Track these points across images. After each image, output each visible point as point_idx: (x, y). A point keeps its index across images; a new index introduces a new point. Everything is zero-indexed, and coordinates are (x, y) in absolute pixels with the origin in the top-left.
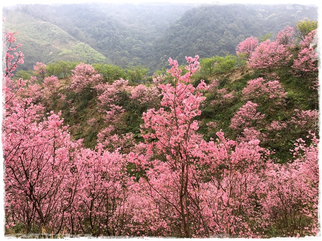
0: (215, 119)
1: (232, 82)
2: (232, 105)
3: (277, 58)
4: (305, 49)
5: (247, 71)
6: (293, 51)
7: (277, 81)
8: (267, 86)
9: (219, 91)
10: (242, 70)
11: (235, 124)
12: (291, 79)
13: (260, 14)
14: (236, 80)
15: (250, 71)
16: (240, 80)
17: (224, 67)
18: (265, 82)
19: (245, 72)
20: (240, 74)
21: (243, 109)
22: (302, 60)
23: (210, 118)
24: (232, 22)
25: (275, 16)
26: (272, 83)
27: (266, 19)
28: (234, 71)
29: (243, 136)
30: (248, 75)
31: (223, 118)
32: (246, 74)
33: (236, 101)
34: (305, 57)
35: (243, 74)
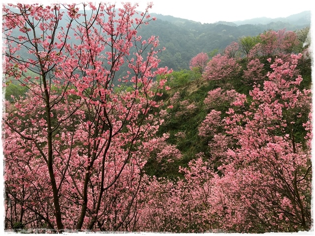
0: (180, 130)
1: (190, 94)
2: (194, 115)
3: (230, 70)
4: (252, 61)
5: (202, 84)
6: (240, 63)
7: (234, 90)
8: (226, 95)
9: (182, 103)
10: (197, 82)
11: (204, 132)
12: (242, 87)
13: (191, 34)
14: (193, 92)
15: (204, 84)
16: (197, 92)
17: (182, 81)
18: (223, 92)
19: (200, 84)
20: (196, 86)
21: (208, 117)
22: (251, 71)
23: (176, 129)
24: (169, 41)
25: (205, 35)
26: (229, 92)
27: (197, 38)
28: (189, 84)
29: (214, 142)
30: (204, 87)
31: (188, 128)
32: (201, 86)
33: (197, 111)
34: (253, 68)
35: (198, 86)
